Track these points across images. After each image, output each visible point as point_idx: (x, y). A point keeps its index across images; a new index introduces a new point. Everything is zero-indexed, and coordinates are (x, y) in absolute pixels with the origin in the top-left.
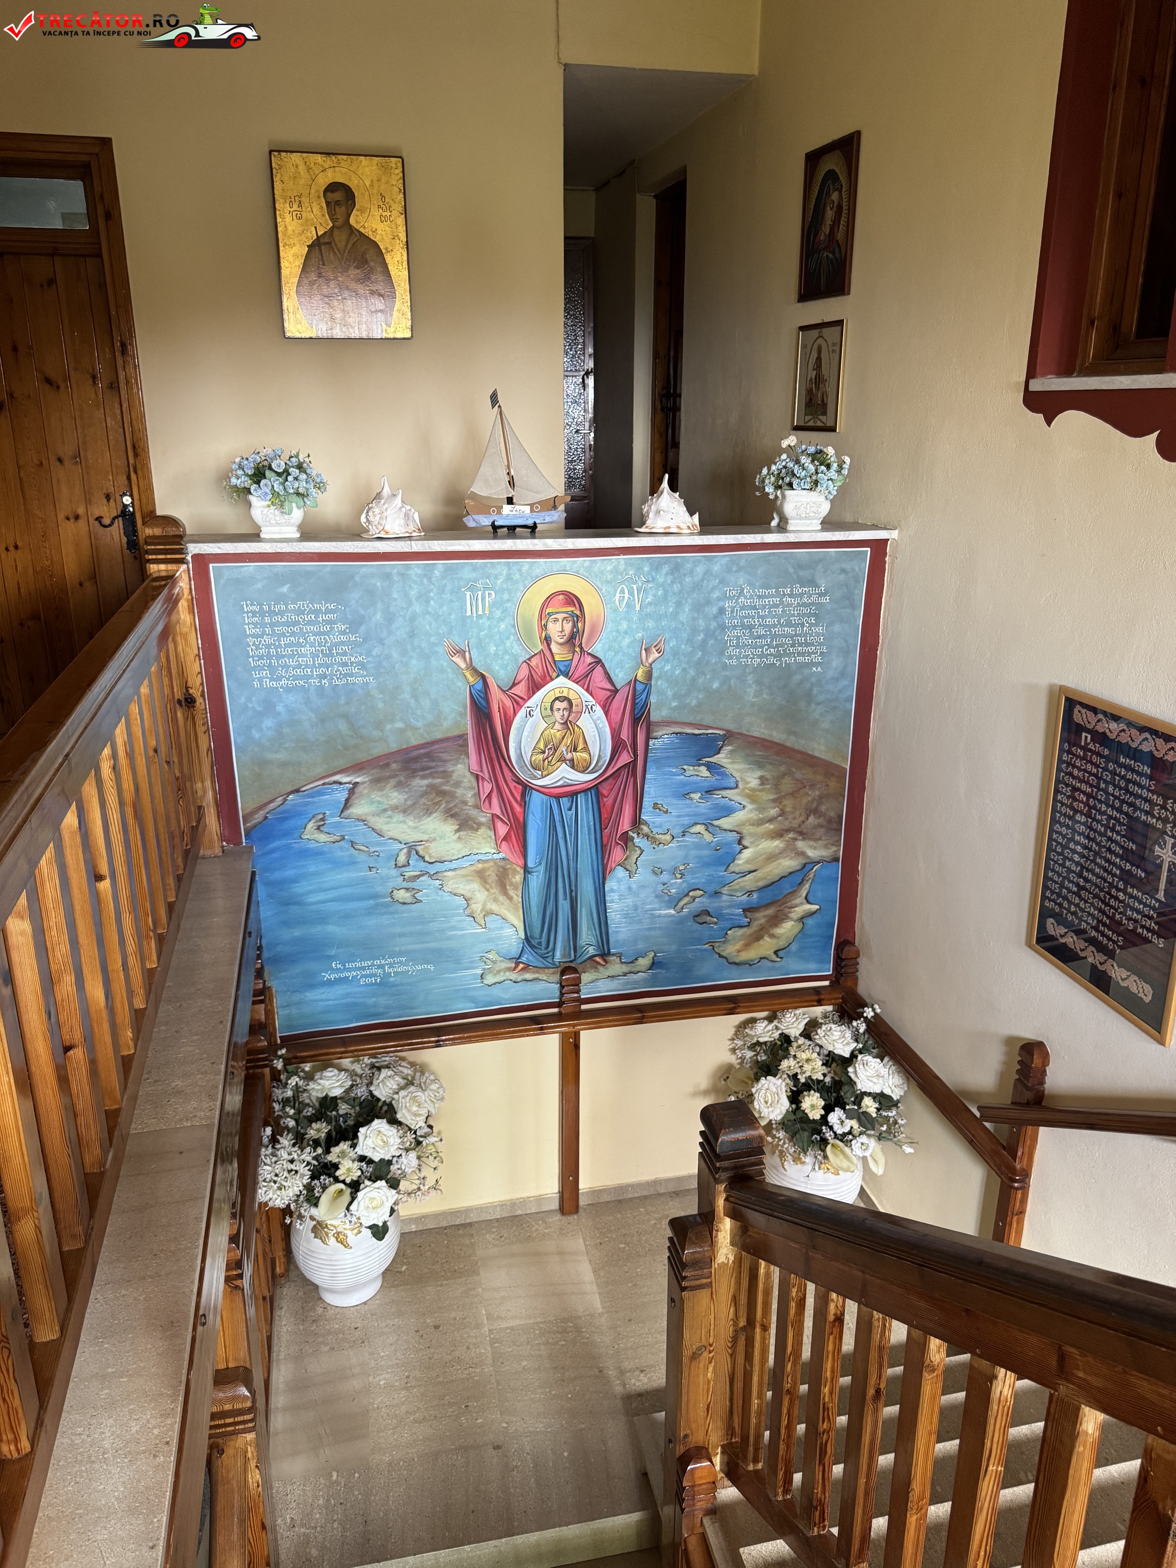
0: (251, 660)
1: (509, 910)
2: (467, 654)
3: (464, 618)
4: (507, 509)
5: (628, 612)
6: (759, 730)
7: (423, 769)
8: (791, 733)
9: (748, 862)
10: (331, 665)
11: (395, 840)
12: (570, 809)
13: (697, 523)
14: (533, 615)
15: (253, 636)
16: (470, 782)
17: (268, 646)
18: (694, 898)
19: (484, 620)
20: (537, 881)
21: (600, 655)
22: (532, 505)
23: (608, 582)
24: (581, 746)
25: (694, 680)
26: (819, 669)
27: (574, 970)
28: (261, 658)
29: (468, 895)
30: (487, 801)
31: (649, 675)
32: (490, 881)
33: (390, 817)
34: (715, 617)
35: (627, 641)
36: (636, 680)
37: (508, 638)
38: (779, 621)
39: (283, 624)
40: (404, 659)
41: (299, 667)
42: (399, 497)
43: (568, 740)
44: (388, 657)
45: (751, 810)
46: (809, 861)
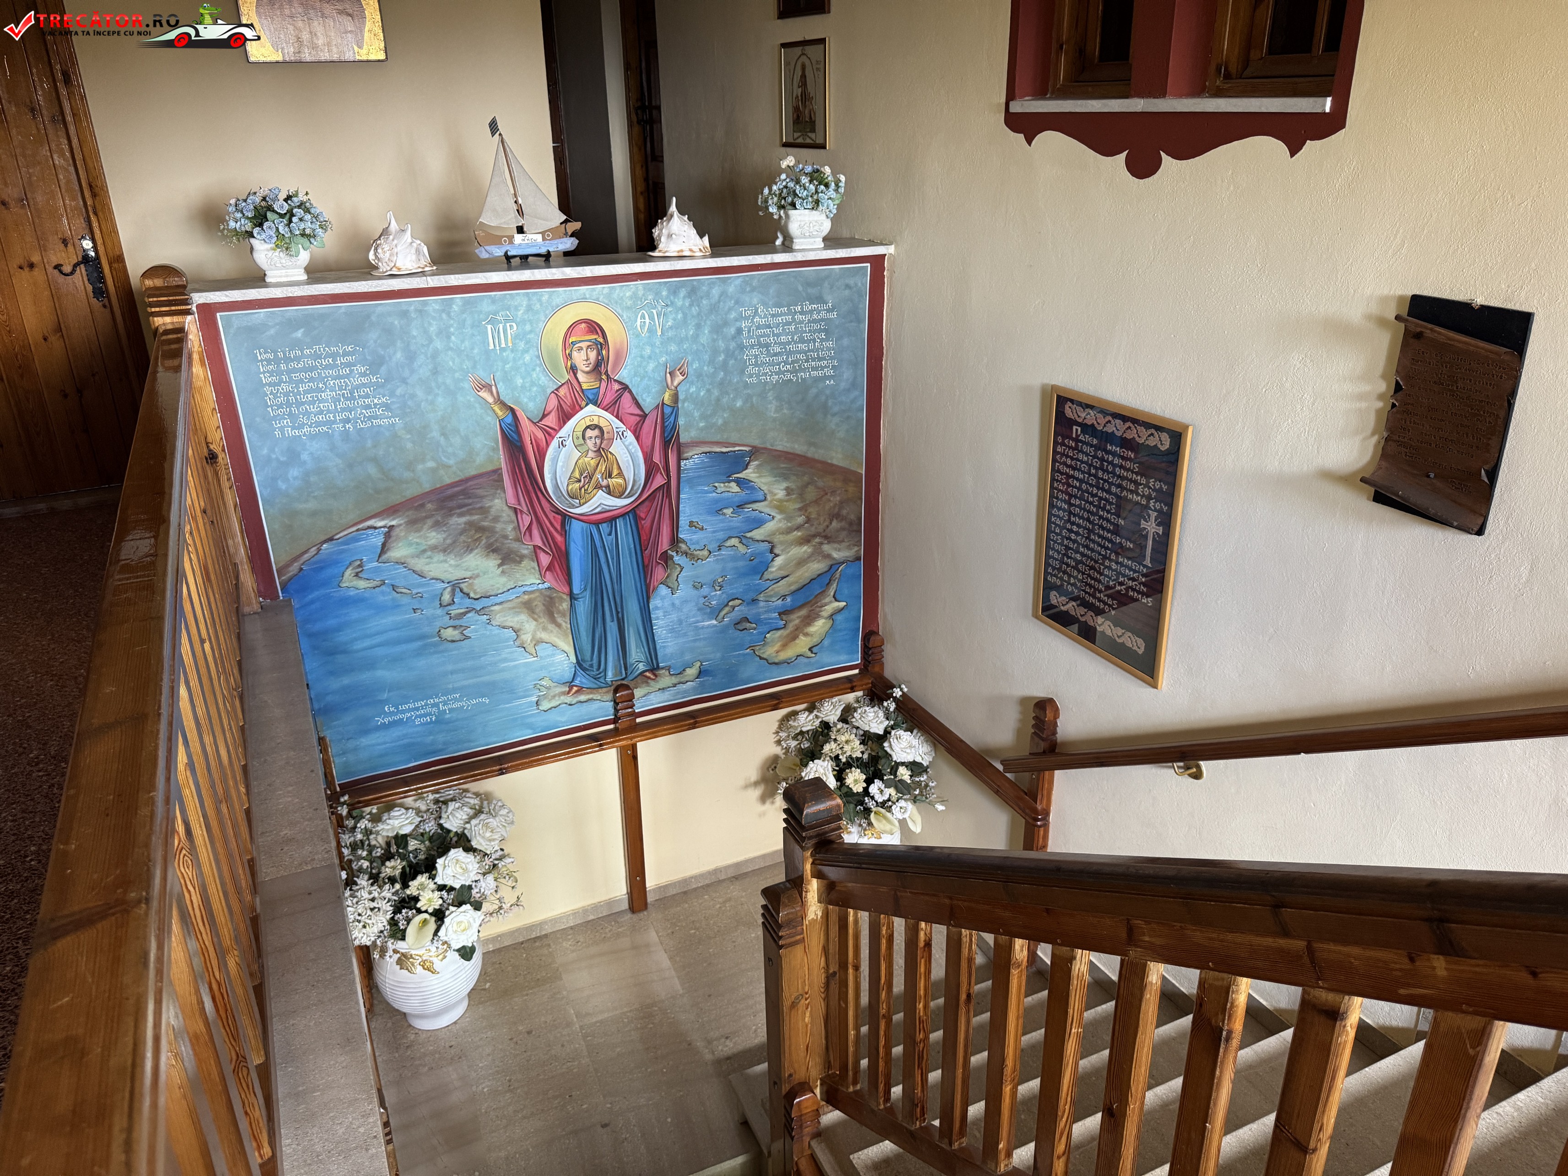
0: (269, 409)
1: (558, 638)
2: (494, 388)
3: (487, 352)
4: (518, 238)
5: (650, 337)
6: (782, 444)
7: (460, 507)
8: (811, 444)
9: (780, 568)
10: (354, 409)
11: (437, 579)
12: (610, 534)
13: (708, 245)
15: (270, 385)
16: (509, 516)
17: (287, 394)
18: (733, 607)
19: (508, 352)
20: (583, 607)
21: (626, 381)
22: (543, 233)
23: (628, 308)
24: (615, 472)
25: (718, 400)
26: (832, 382)
27: (627, 687)
28: (280, 406)
29: (517, 626)
30: (527, 533)
31: (675, 398)
32: (537, 610)
33: (430, 557)
34: (734, 338)
35: (651, 366)
36: (663, 404)
37: (534, 370)
38: (793, 338)
39: (300, 370)
40: (430, 398)
41: (321, 412)
42: (409, 232)
43: (602, 467)
44: (413, 396)
45: (780, 521)
46: (834, 562)
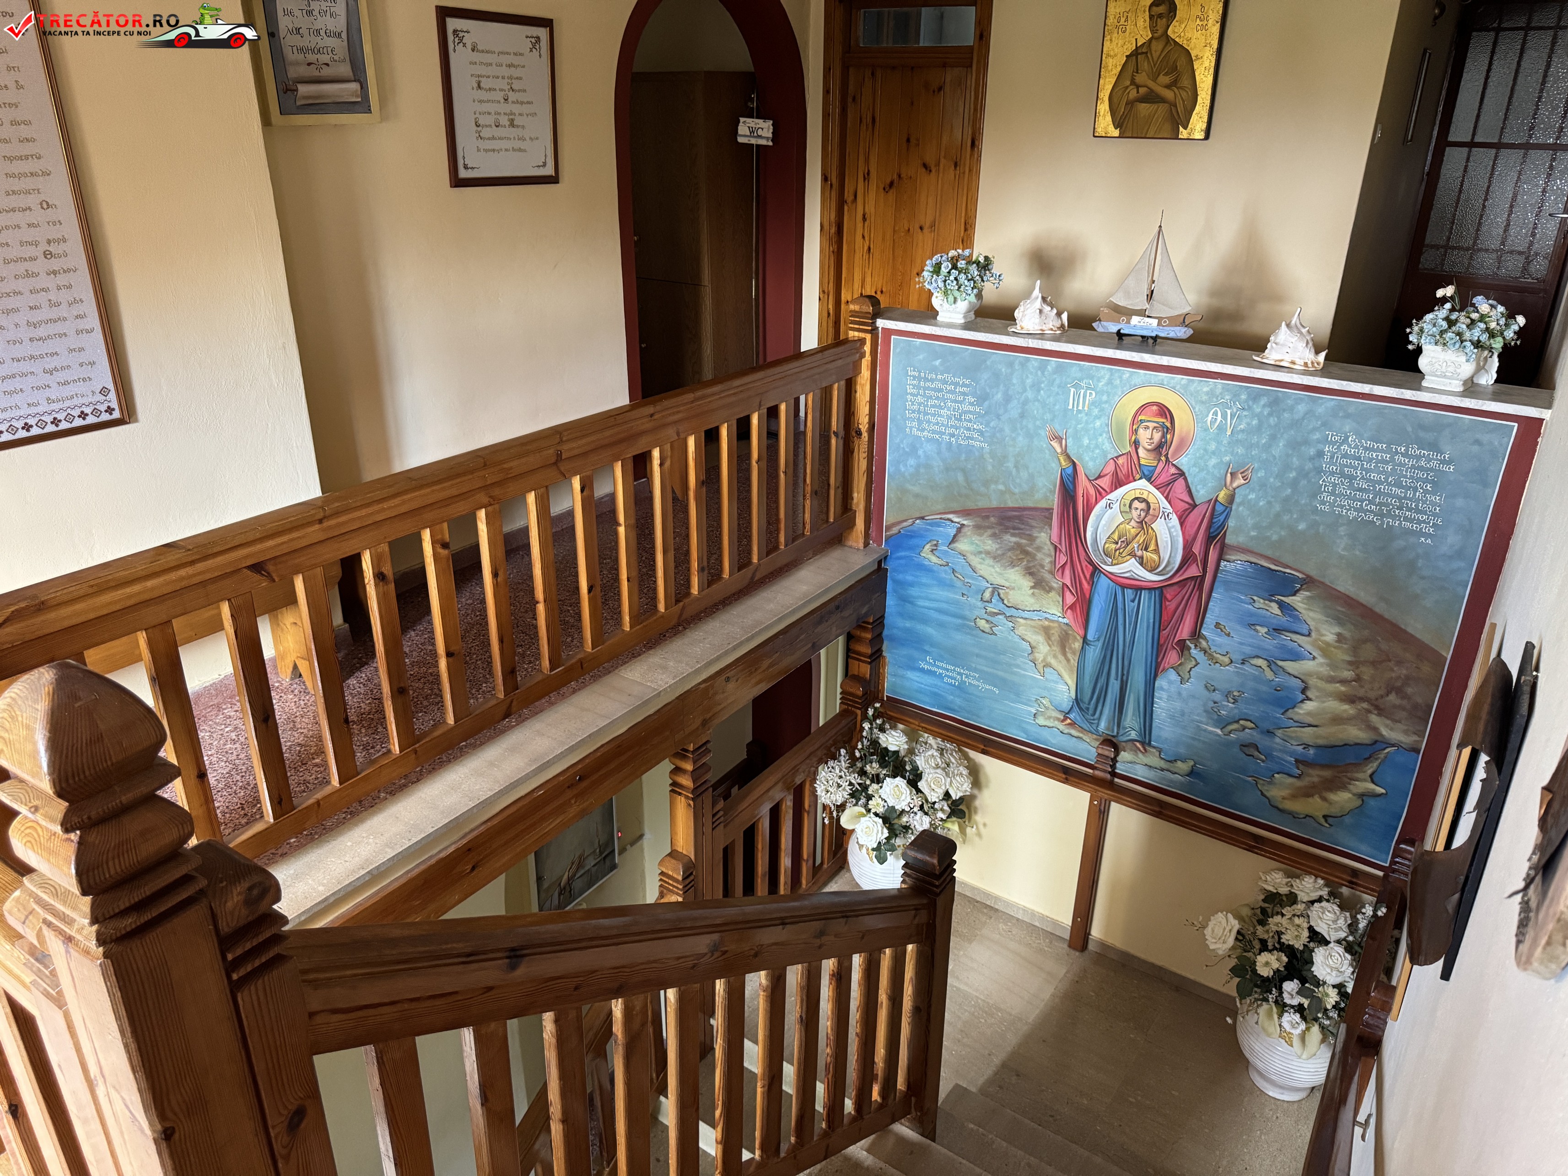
0: (907, 412)
1: (1065, 670)
2: (1064, 441)
3: (1066, 410)
4: (1136, 319)
5: (1218, 434)
6: (1345, 585)
7: (1014, 528)
8: (1382, 599)
9: (1309, 714)
10: (959, 428)
12: (1133, 601)
13: (1320, 362)
14: (1127, 419)
15: (912, 394)
17: (920, 404)
18: (1244, 728)
19: (1083, 415)
20: (1094, 653)
22: (1161, 319)
23: (1202, 402)
24: (1152, 547)
25: (1278, 515)
26: (1429, 541)
28: (914, 412)
29: (1034, 644)
30: (1060, 571)
31: (1231, 499)
32: (1053, 639)
33: (983, 559)
34: (1311, 459)
35: (1213, 461)
36: (1216, 500)
37: (1101, 435)
38: (1386, 479)
39: (932, 389)
40: (1014, 435)
41: (937, 424)
43: (1141, 538)
44: (1002, 430)
45: (1321, 664)
46: (1382, 740)
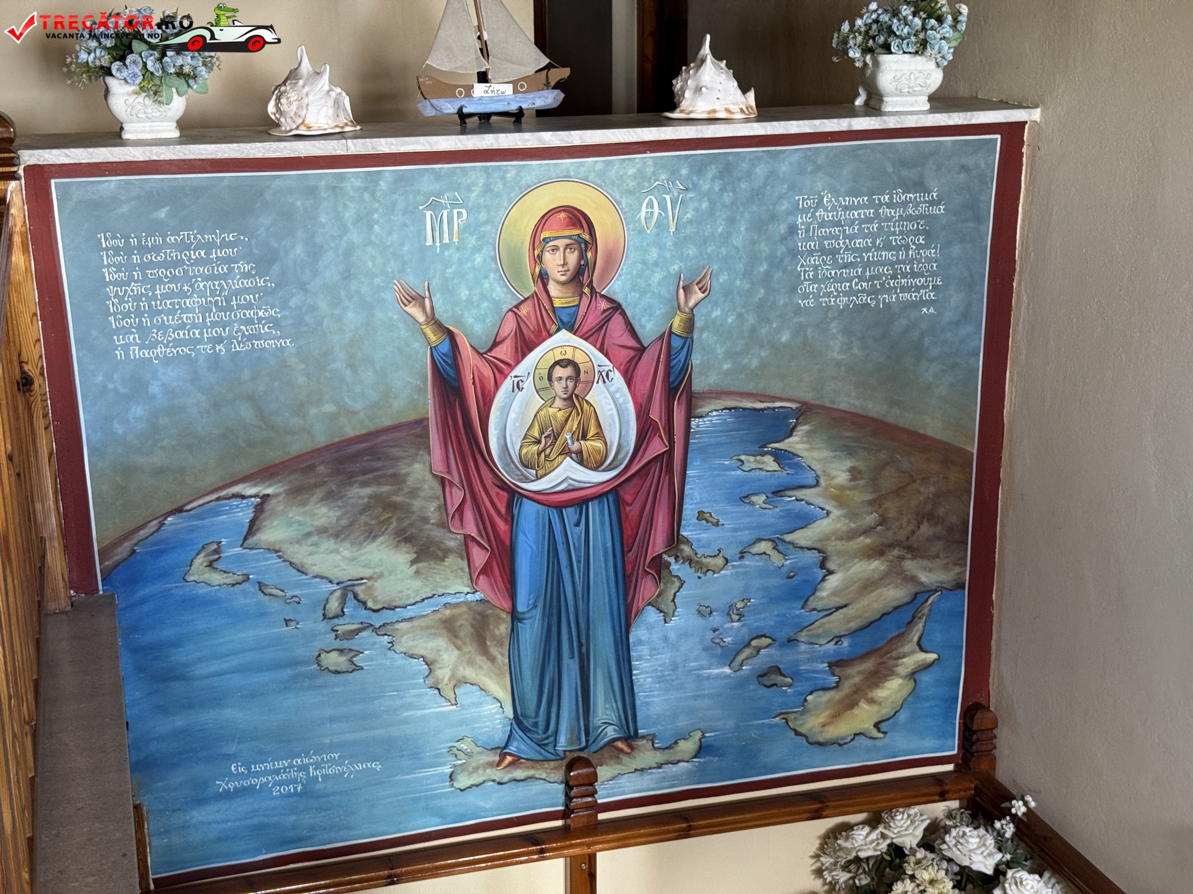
0: (111, 319)
1: (490, 678)
2: (427, 301)
3: (423, 250)
4: (479, 89)
5: (658, 234)
6: (848, 401)
7: (365, 472)
8: (893, 403)
9: (834, 593)
10: (230, 323)
11: (322, 577)
12: (577, 524)
13: (753, 104)
14: (523, 242)
15: (116, 283)
16: (432, 488)
17: (137, 298)
19: (452, 251)
20: (531, 631)
21: (619, 298)
22: (514, 83)
23: (630, 192)
24: (592, 431)
25: (754, 330)
26: (932, 310)
27: (587, 763)
28: (127, 315)
29: (430, 656)
30: (457, 517)
31: (690, 325)
32: (462, 634)
33: (315, 544)
34: (783, 239)
35: (658, 276)
36: (671, 333)
37: (486, 277)
38: (873, 243)
39: (160, 265)
40: (336, 312)
41: (183, 326)
42: (326, 76)
43: (573, 424)
44: (313, 309)
45: (838, 518)
46: (922, 589)
